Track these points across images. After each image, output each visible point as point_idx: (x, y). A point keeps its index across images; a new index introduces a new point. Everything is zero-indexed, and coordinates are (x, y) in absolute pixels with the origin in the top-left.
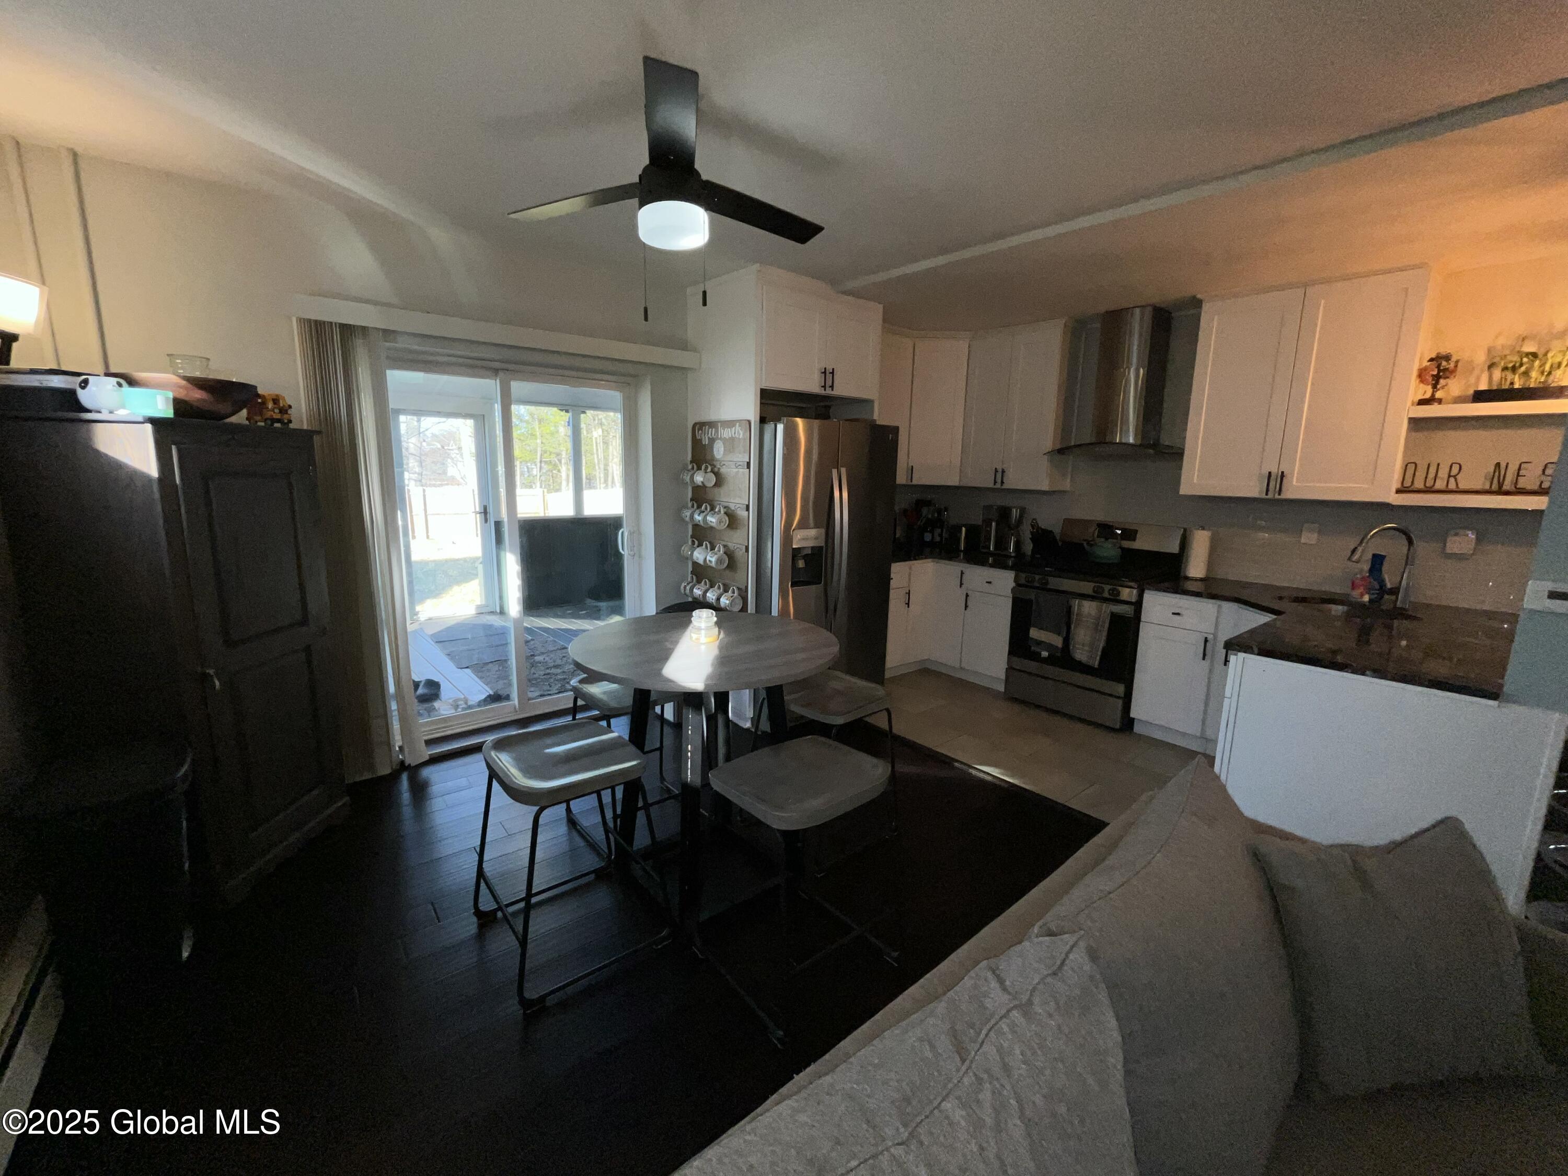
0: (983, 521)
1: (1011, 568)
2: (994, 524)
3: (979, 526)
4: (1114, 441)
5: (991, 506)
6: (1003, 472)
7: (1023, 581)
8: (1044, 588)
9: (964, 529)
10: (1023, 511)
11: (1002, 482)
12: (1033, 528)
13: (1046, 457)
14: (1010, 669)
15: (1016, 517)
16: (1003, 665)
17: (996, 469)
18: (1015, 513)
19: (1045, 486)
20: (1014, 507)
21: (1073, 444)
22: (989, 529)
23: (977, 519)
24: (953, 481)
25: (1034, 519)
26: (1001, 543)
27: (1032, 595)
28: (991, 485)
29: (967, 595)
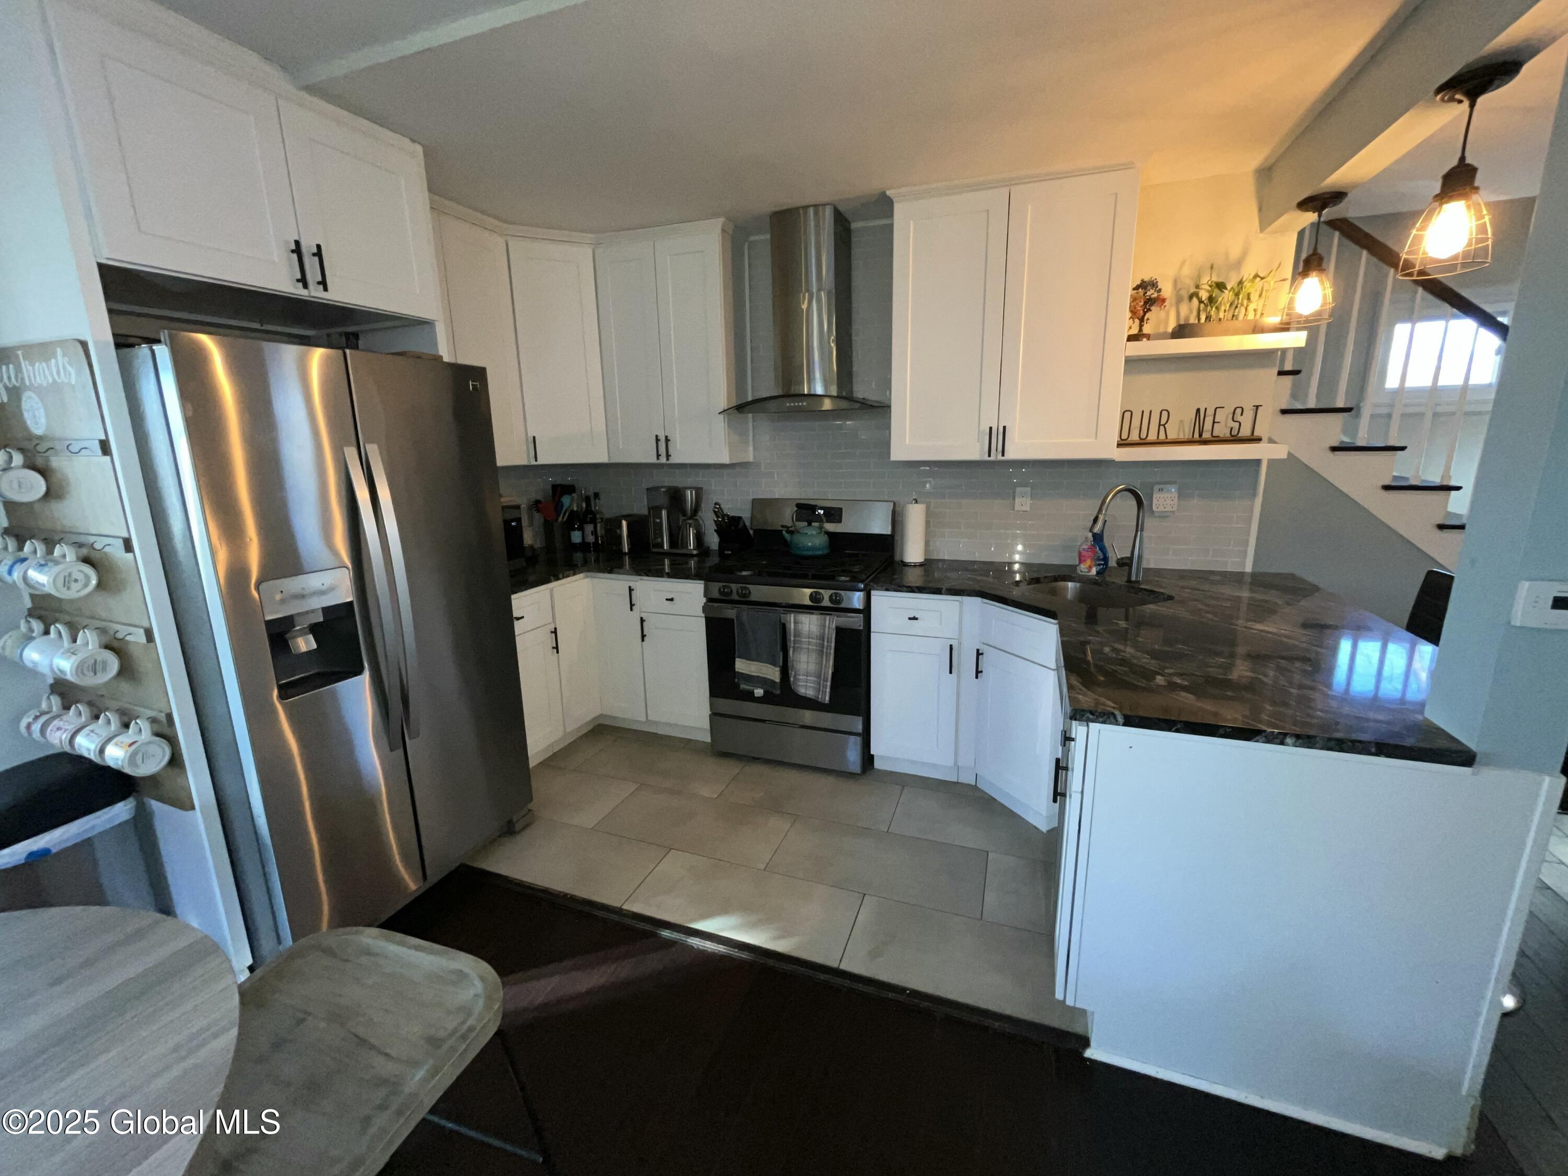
0: (649, 509)
1: (697, 576)
2: (664, 513)
3: (645, 516)
4: (802, 393)
5: (656, 489)
6: (667, 440)
7: (716, 595)
8: (745, 601)
9: (624, 523)
10: (699, 491)
11: (668, 456)
12: (718, 517)
13: (722, 416)
14: (715, 715)
15: (692, 503)
16: (706, 711)
17: (657, 436)
18: (689, 495)
19: (724, 458)
20: (689, 488)
21: (750, 399)
22: (658, 521)
23: (640, 508)
24: (600, 456)
25: (716, 504)
26: (677, 539)
27: (730, 612)
28: (653, 460)
29: (642, 620)
